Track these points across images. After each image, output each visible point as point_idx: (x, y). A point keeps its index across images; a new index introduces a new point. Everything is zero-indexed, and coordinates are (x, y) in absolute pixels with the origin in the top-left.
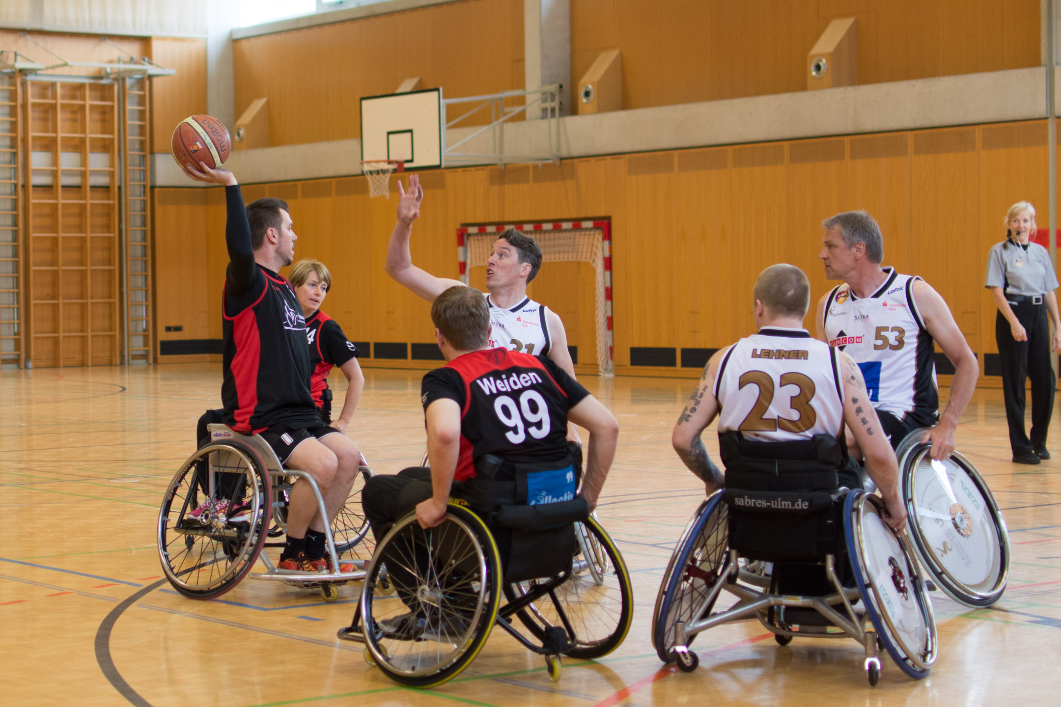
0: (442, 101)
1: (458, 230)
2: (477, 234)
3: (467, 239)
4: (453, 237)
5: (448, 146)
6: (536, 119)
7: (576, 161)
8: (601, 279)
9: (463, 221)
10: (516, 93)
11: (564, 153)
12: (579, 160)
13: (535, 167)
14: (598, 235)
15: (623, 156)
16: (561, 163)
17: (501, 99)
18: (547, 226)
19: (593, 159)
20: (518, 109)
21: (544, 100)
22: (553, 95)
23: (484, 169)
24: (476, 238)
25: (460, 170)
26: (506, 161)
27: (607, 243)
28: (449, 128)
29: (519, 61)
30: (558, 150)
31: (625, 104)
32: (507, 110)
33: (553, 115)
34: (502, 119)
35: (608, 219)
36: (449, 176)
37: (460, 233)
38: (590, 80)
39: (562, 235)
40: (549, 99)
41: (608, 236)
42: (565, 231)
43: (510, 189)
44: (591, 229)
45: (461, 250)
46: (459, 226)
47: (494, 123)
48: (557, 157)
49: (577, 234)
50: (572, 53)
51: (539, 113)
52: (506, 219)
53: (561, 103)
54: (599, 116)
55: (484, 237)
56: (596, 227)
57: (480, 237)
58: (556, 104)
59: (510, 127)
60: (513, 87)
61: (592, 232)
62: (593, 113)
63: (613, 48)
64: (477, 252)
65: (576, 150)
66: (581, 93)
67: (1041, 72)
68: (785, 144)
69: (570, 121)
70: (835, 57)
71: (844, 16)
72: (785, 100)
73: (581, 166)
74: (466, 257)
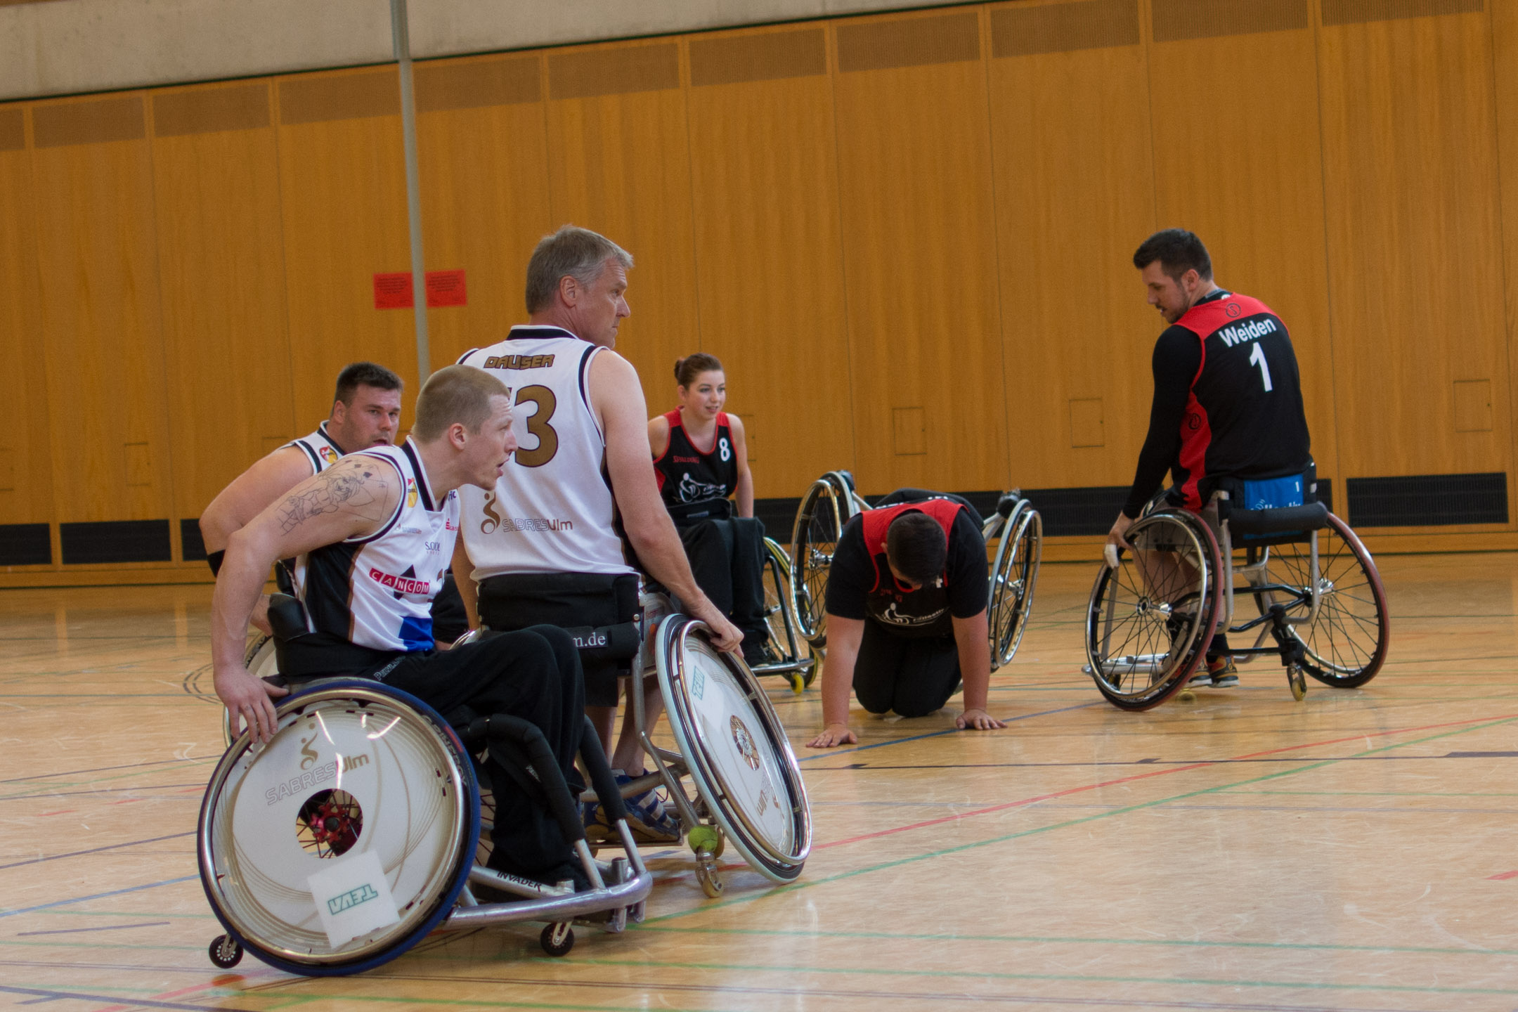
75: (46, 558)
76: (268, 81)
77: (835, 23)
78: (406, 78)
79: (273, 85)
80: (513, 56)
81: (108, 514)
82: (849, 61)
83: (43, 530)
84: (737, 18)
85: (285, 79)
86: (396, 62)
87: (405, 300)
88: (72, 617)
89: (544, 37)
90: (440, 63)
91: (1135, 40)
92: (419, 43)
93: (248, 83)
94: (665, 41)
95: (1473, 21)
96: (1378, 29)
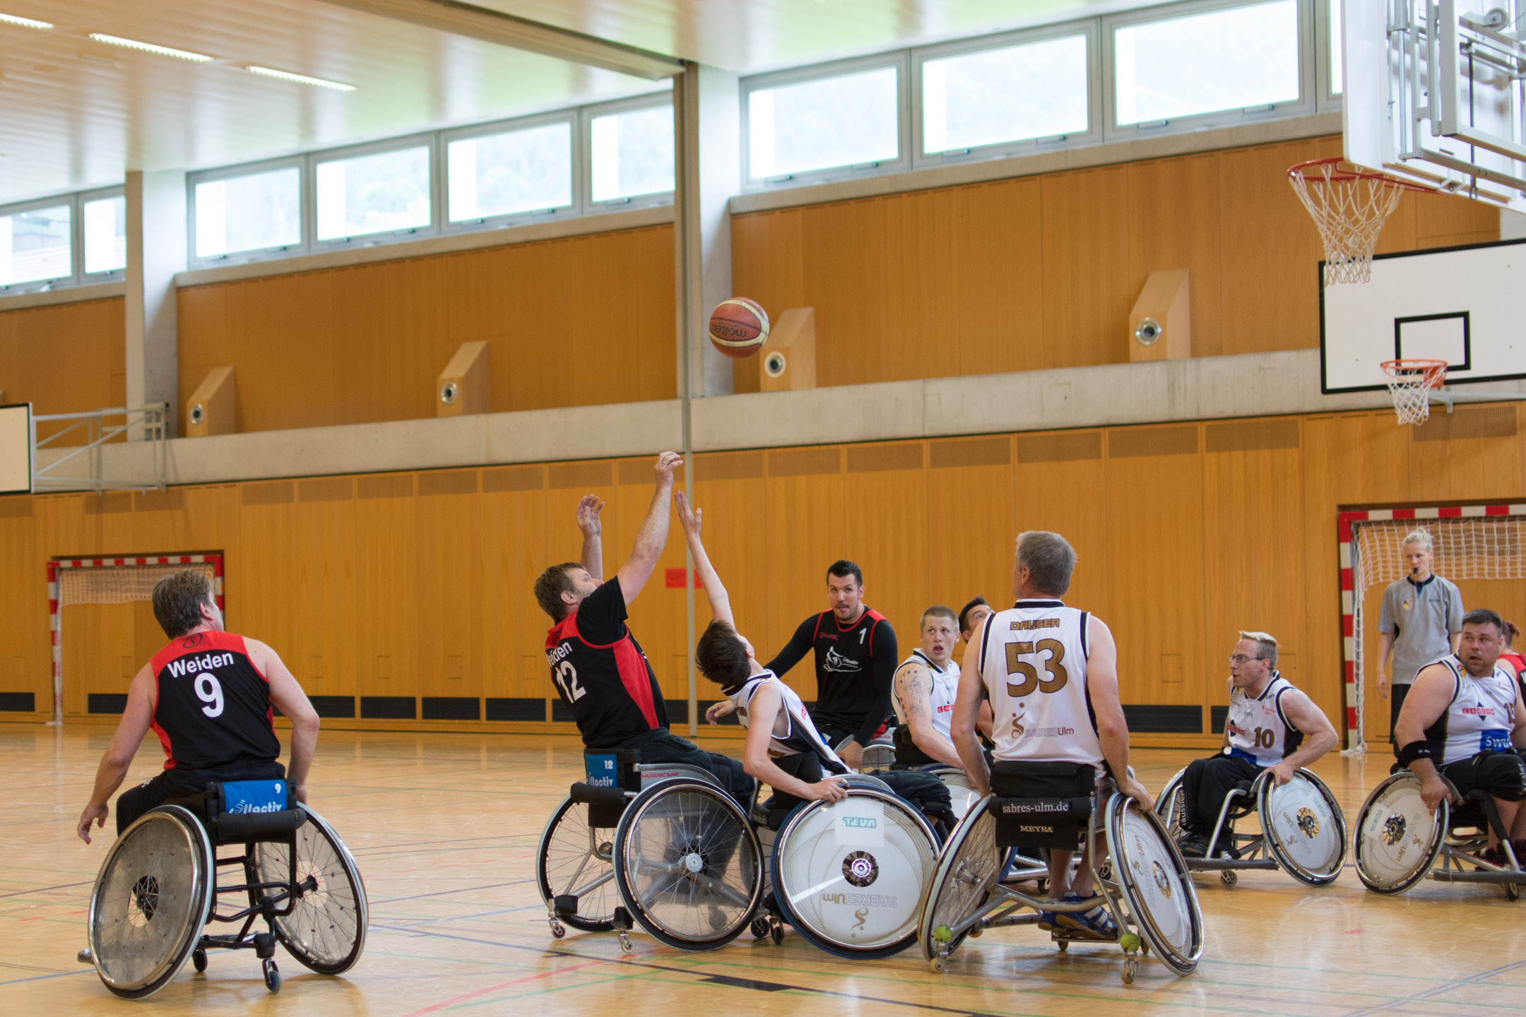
0: (32, 418)
1: (49, 564)
2: (70, 569)
3: (60, 574)
4: (43, 573)
5: (39, 469)
6: (139, 440)
7: (183, 488)
9: (55, 554)
10: (116, 411)
11: (171, 480)
12: (187, 487)
13: (138, 494)
15: (236, 484)
16: (167, 491)
17: (98, 417)
18: (152, 561)
19: (203, 487)
20: (118, 429)
21: (149, 420)
22: (158, 415)
23: (79, 496)
24: (69, 573)
25: (50, 496)
26: (104, 487)
27: (219, 580)
28: (39, 448)
29: (119, 375)
30: (164, 476)
31: (239, 426)
32: (105, 429)
33: (158, 437)
34: (100, 440)
35: (221, 553)
36: (39, 503)
37: (50, 566)
38: (200, 399)
40: (154, 419)
41: (220, 572)
42: (172, 566)
43: (109, 518)
45: (51, 586)
46: (49, 560)
47: (92, 445)
48: (163, 483)
50: (180, 368)
51: (142, 434)
52: (105, 552)
53: (167, 424)
54: (211, 439)
55: (79, 572)
56: (208, 561)
57: (74, 572)
58: (161, 425)
59: (109, 450)
60: (112, 405)
61: (203, 568)
62: (203, 436)
63: (224, 364)
64: (70, 590)
65: (186, 475)
66: (191, 413)
67: (677, 404)
68: (413, 473)
69: (178, 444)
70: (466, 381)
71: (477, 338)
72: (413, 425)
73: (190, 494)
74: (57, 594)
75: (477, 717)
76: (611, 461)
77: (929, 441)
79: (615, 464)
80: (748, 452)
81: (512, 694)
82: (936, 462)
83: (476, 701)
84: (875, 437)
85: (621, 461)
87: (683, 584)
88: (490, 750)
89: (767, 443)
90: (708, 455)
91: (1099, 456)
92: (697, 444)
93: (602, 461)
94: (834, 447)
95: (1293, 454)
96: (1238, 455)
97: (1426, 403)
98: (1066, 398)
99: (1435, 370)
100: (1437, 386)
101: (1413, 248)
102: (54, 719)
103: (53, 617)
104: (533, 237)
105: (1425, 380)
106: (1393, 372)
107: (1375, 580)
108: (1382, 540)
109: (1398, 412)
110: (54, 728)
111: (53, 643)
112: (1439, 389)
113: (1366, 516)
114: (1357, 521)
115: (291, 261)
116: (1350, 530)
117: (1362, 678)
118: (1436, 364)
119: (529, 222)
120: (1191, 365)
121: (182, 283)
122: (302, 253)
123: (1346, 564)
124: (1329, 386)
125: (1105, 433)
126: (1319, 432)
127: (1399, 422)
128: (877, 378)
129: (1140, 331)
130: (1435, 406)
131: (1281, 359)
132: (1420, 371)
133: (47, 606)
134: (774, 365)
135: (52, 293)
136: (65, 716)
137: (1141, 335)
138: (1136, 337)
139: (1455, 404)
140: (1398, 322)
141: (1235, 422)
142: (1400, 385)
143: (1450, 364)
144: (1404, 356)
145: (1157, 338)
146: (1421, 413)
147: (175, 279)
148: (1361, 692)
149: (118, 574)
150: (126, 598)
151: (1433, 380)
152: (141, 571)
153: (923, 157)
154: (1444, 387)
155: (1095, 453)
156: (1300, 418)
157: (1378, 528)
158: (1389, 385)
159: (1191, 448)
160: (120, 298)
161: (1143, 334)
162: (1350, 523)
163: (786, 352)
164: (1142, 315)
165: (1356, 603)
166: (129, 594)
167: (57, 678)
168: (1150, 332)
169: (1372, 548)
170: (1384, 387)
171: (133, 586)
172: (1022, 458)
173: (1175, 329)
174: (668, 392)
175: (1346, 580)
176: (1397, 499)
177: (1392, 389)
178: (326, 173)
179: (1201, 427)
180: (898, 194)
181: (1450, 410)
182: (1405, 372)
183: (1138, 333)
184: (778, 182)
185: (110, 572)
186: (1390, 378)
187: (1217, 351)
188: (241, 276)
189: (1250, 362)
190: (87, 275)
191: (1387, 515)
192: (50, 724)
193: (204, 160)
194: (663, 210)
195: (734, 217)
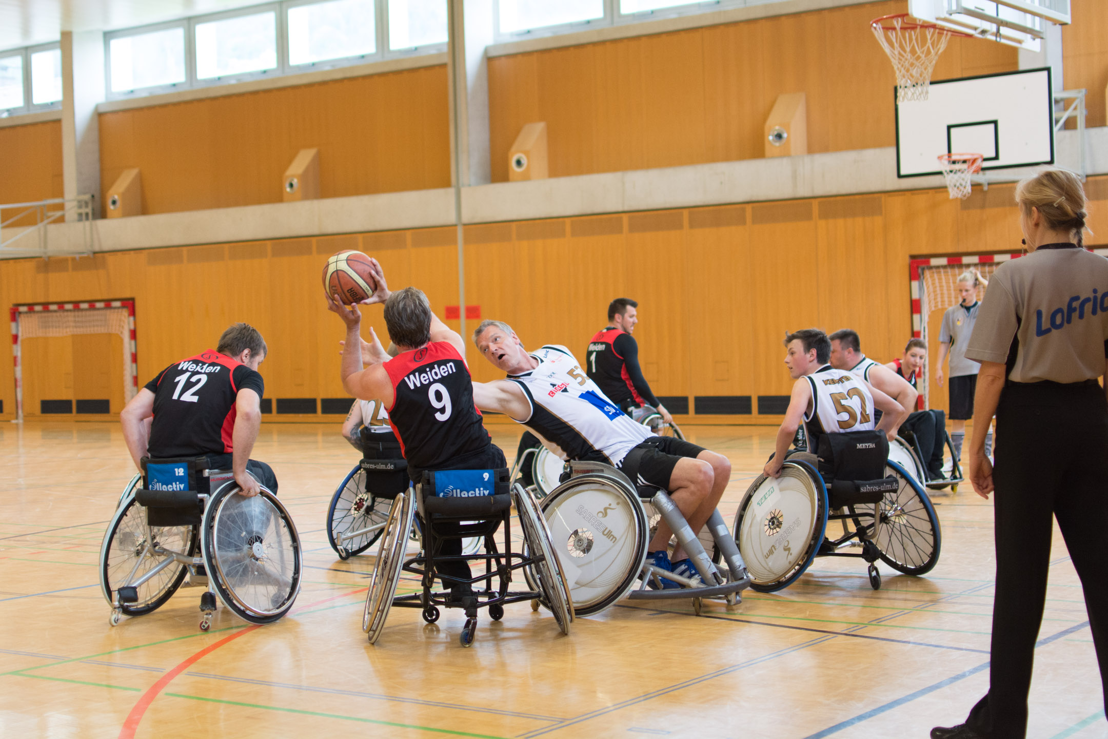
1: (11, 309)
2: (26, 313)
3: (19, 316)
4: (7, 316)
6: (73, 221)
7: (106, 255)
8: (128, 346)
9: (15, 302)
10: (57, 201)
11: (97, 249)
12: (108, 254)
13: (74, 259)
14: (125, 312)
15: (143, 251)
16: (94, 256)
17: (44, 206)
18: (84, 306)
19: (119, 254)
20: (58, 214)
21: (80, 207)
22: (86, 204)
23: (31, 261)
24: (25, 315)
25: (11, 262)
26: (50, 254)
27: (132, 319)
29: (59, 176)
30: (92, 246)
31: (144, 209)
32: (50, 214)
33: (87, 218)
34: (46, 222)
35: (133, 300)
36: (3, 266)
37: (12, 311)
38: (116, 192)
39: (96, 312)
40: (84, 206)
41: (133, 313)
42: (99, 309)
43: (53, 276)
44: (118, 308)
45: (13, 325)
46: (11, 306)
47: (41, 225)
48: (91, 251)
49: (108, 312)
50: (102, 170)
51: (76, 217)
52: (51, 299)
53: (93, 210)
54: (124, 220)
55: (32, 315)
56: (123, 306)
57: (29, 315)
58: (89, 210)
59: (52, 228)
60: (54, 197)
61: (120, 310)
62: (118, 218)
63: (133, 167)
64: (27, 327)
65: (106, 246)
66: (109, 202)
67: (451, 191)
68: (268, 242)
69: (101, 223)
70: (304, 177)
71: (310, 146)
72: (267, 209)
73: (110, 259)
74: (18, 330)
76: (406, 231)
77: (627, 214)
78: (460, 232)
79: (408, 233)
80: (502, 224)
82: (632, 229)
83: (314, 401)
84: (589, 211)
85: (413, 231)
86: (456, 225)
87: (456, 318)
88: (324, 434)
89: (514, 217)
90: (473, 226)
91: (745, 223)
92: (466, 219)
93: (399, 232)
94: (561, 220)
95: (878, 220)
96: (840, 222)
97: (969, 184)
98: (721, 183)
99: (974, 161)
100: (976, 172)
101: (959, 76)
102: (17, 418)
103: (15, 346)
104: (349, 75)
105: (968, 167)
106: (946, 162)
107: (936, 307)
108: (940, 279)
109: (950, 190)
110: (17, 424)
111: (15, 365)
112: (978, 173)
113: (928, 262)
114: (923, 266)
115: (179, 94)
116: (917, 271)
117: (927, 374)
118: (975, 157)
119: (346, 65)
120: (807, 159)
121: (102, 110)
122: (187, 88)
123: (915, 296)
124: (903, 172)
125: (749, 208)
126: (896, 205)
127: (951, 197)
128: (590, 170)
129: (773, 135)
130: (976, 186)
131: (870, 155)
132: (964, 162)
133: (10, 339)
134: (519, 163)
135: (10, 118)
136: (25, 416)
137: (773, 139)
138: (769, 141)
139: (989, 184)
140: (949, 128)
141: (838, 198)
142: (951, 171)
143: (986, 156)
144: (953, 150)
145: (783, 141)
146: (965, 191)
147: (97, 107)
148: (927, 384)
149: (60, 316)
150: (67, 332)
151: (974, 167)
152: (76, 313)
153: (620, 16)
154: (981, 173)
155: (741, 220)
156: (883, 195)
157: (938, 270)
158: (944, 172)
159: (808, 216)
160: (58, 121)
161: (775, 139)
162: (917, 267)
163: (527, 153)
164: (773, 125)
165: (922, 322)
166: (68, 330)
167: (19, 390)
168: (779, 136)
169: (933, 284)
170: (940, 173)
171: (72, 324)
172: (692, 226)
173: (796, 134)
174: (445, 182)
175: (915, 307)
176: (950, 249)
177: (945, 174)
178: (201, 30)
179: (815, 203)
180: (603, 42)
181: (986, 188)
182: (954, 162)
183: (771, 138)
184: (520, 34)
185: (54, 314)
186: (944, 166)
187: (825, 148)
188: (143, 104)
189: (849, 157)
190: (34, 105)
191: (943, 261)
192: (14, 421)
193: (116, 23)
194: (439, 55)
195: (490, 60)
